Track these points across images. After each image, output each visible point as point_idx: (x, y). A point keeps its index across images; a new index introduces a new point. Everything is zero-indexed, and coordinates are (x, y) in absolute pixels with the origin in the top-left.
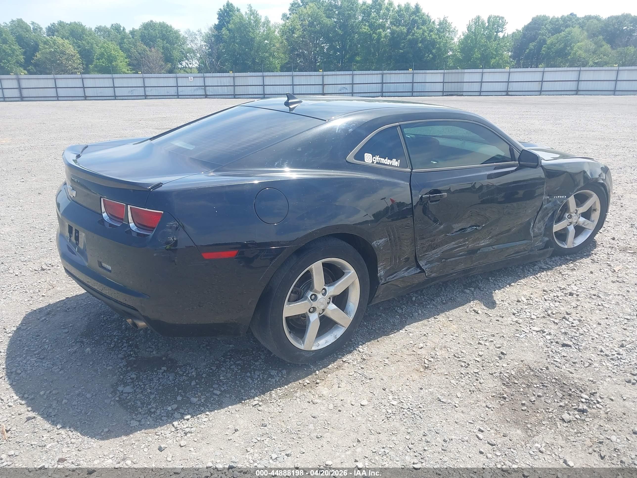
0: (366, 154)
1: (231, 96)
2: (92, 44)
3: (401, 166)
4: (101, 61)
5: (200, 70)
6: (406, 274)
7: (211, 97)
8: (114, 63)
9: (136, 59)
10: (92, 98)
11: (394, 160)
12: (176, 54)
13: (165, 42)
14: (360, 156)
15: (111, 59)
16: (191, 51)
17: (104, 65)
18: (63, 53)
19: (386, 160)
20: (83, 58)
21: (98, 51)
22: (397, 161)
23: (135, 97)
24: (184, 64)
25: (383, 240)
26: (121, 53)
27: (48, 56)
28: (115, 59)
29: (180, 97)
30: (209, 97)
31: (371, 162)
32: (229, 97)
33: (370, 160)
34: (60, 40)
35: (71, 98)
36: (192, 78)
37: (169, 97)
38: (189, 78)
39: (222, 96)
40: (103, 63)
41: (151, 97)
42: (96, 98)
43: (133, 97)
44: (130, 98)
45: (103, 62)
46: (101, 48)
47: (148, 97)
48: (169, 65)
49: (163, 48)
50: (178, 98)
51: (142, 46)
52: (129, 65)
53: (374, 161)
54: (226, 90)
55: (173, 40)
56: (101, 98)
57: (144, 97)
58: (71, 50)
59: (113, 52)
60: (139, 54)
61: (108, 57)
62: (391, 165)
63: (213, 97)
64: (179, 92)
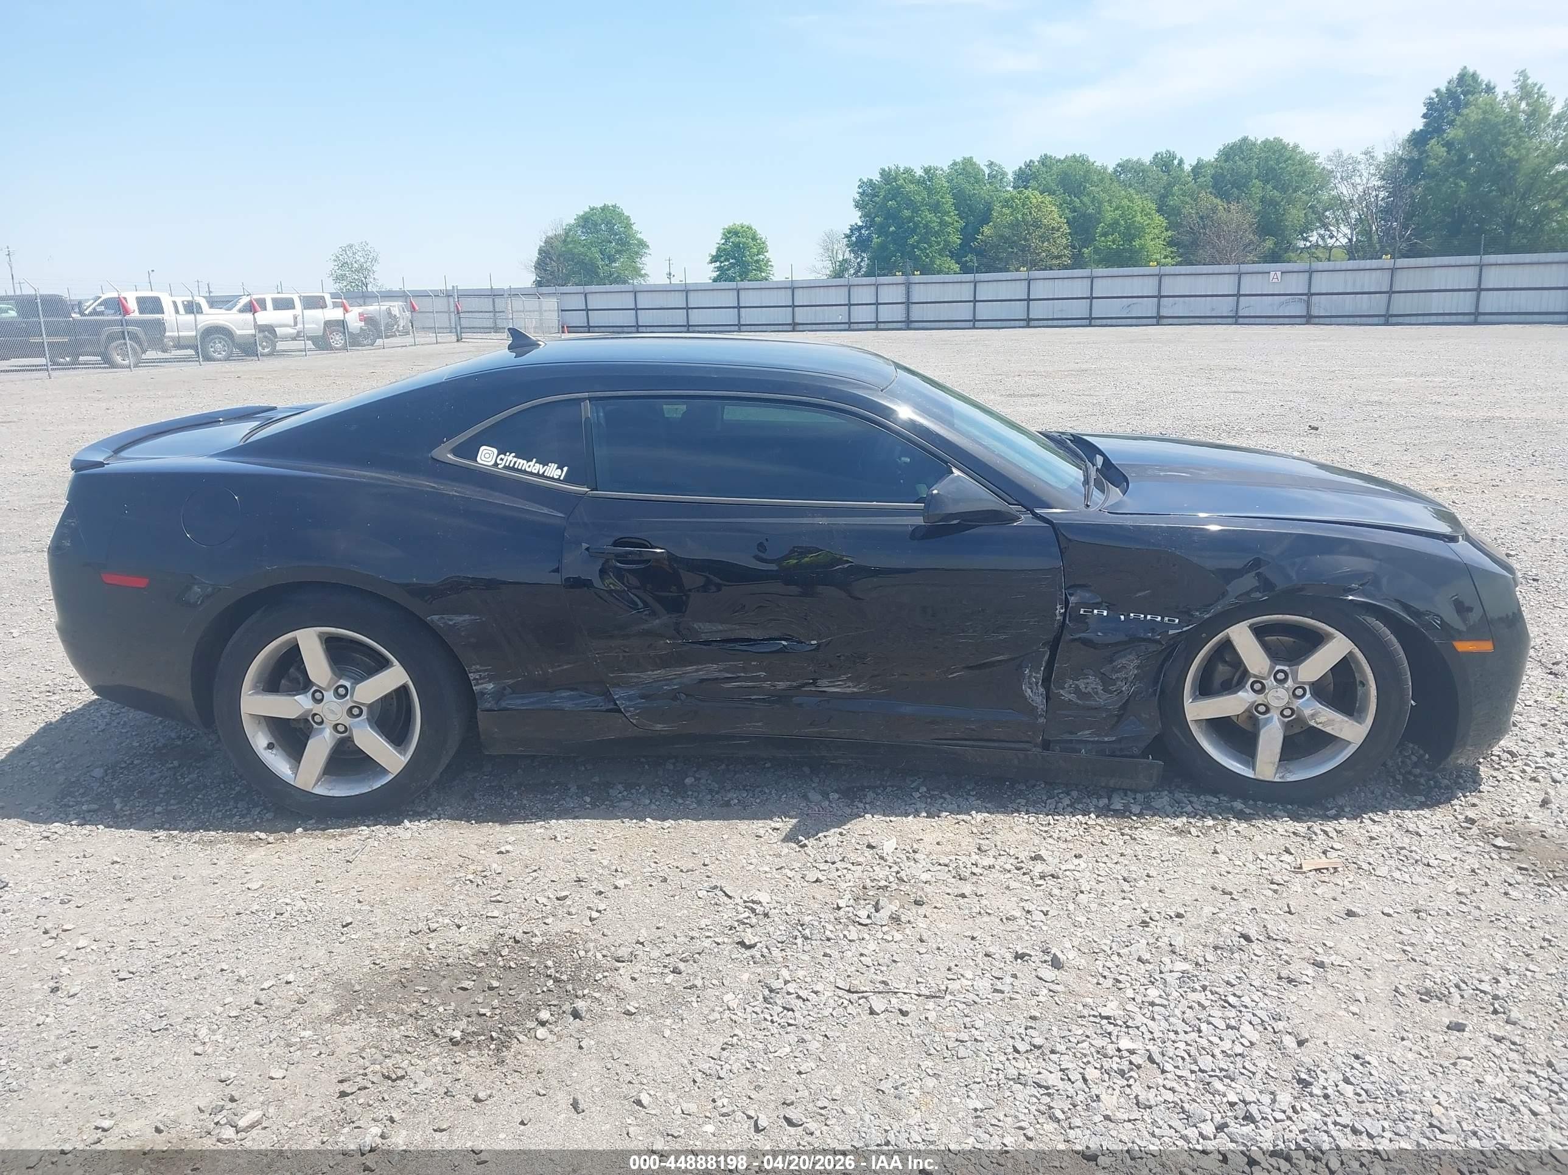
0: (483, 448)
1: (1375, 320)
2: (1101, 203)
3: (568, 480)
4: (1110, 238)
5: (1352, 251)
6: (568, 706)
7: (1322, 320)
8: (1136, 243)
9: (1192, 231)
10: (1041, 323)
11: (554, 466)
12: (1295, 215)
13: (1269, 187)
14: (470, 450)
15: (1131, 232)
16: (1338, 203)
17: (1114, 247)
18: (1037, 224)
19: (531, 463)
20: (1076, 233)
21: (1110, 215)
22: (561, 467)
23: (1134, 321)
24: (1314, 238)
25: (467, 617)
26: (1159, 219)
27: (1007, 232)
28: (1140, 231)
29: (1241, 320)
30: (1317, 320)
31: (493, 462)
32: (1370, 320)
33: (489, 460)
34: (1035, 196)
35: (999, 324)
36: (1279, 274)
37: (1213, 320)
38: (1272, 274)
39: (1351, 320)
40: (1111, 242)
41: (1170, 321)
42: (1050, 323)
43: (1129, 321)
44: (1124, 321)
45: (1113, 242)
46: (1117, 209)
47: (1165, 321)
48: (1269, 243)
49: (1262, 200)
50: (1236, 324)
51: (1209, 200)
52: (1171, 243)
53: (499, 462)
54: (1364, 304)
55: (1290, 181)
56: (1060, 323)
57: (1154, 321)
58: (1053, 215)
59: (1138, 218)
60: (1201, 218)
61: (1128, 228)
62: (543, 476)
63: (1327, 320)
64: (1240, 307)
